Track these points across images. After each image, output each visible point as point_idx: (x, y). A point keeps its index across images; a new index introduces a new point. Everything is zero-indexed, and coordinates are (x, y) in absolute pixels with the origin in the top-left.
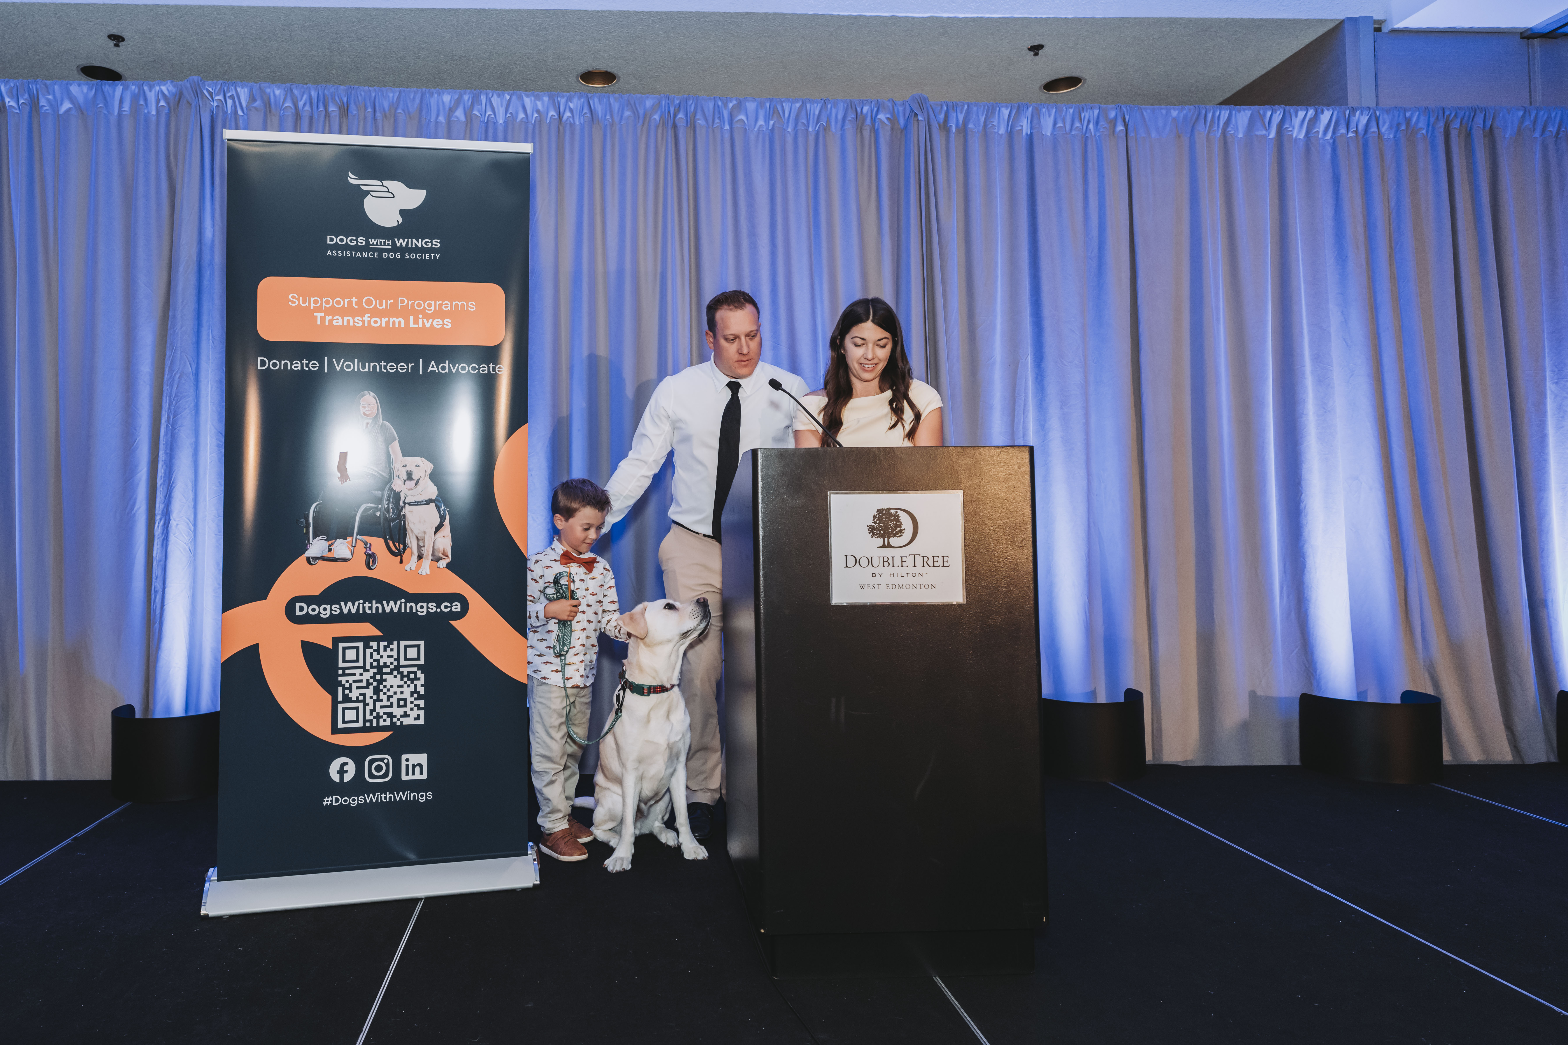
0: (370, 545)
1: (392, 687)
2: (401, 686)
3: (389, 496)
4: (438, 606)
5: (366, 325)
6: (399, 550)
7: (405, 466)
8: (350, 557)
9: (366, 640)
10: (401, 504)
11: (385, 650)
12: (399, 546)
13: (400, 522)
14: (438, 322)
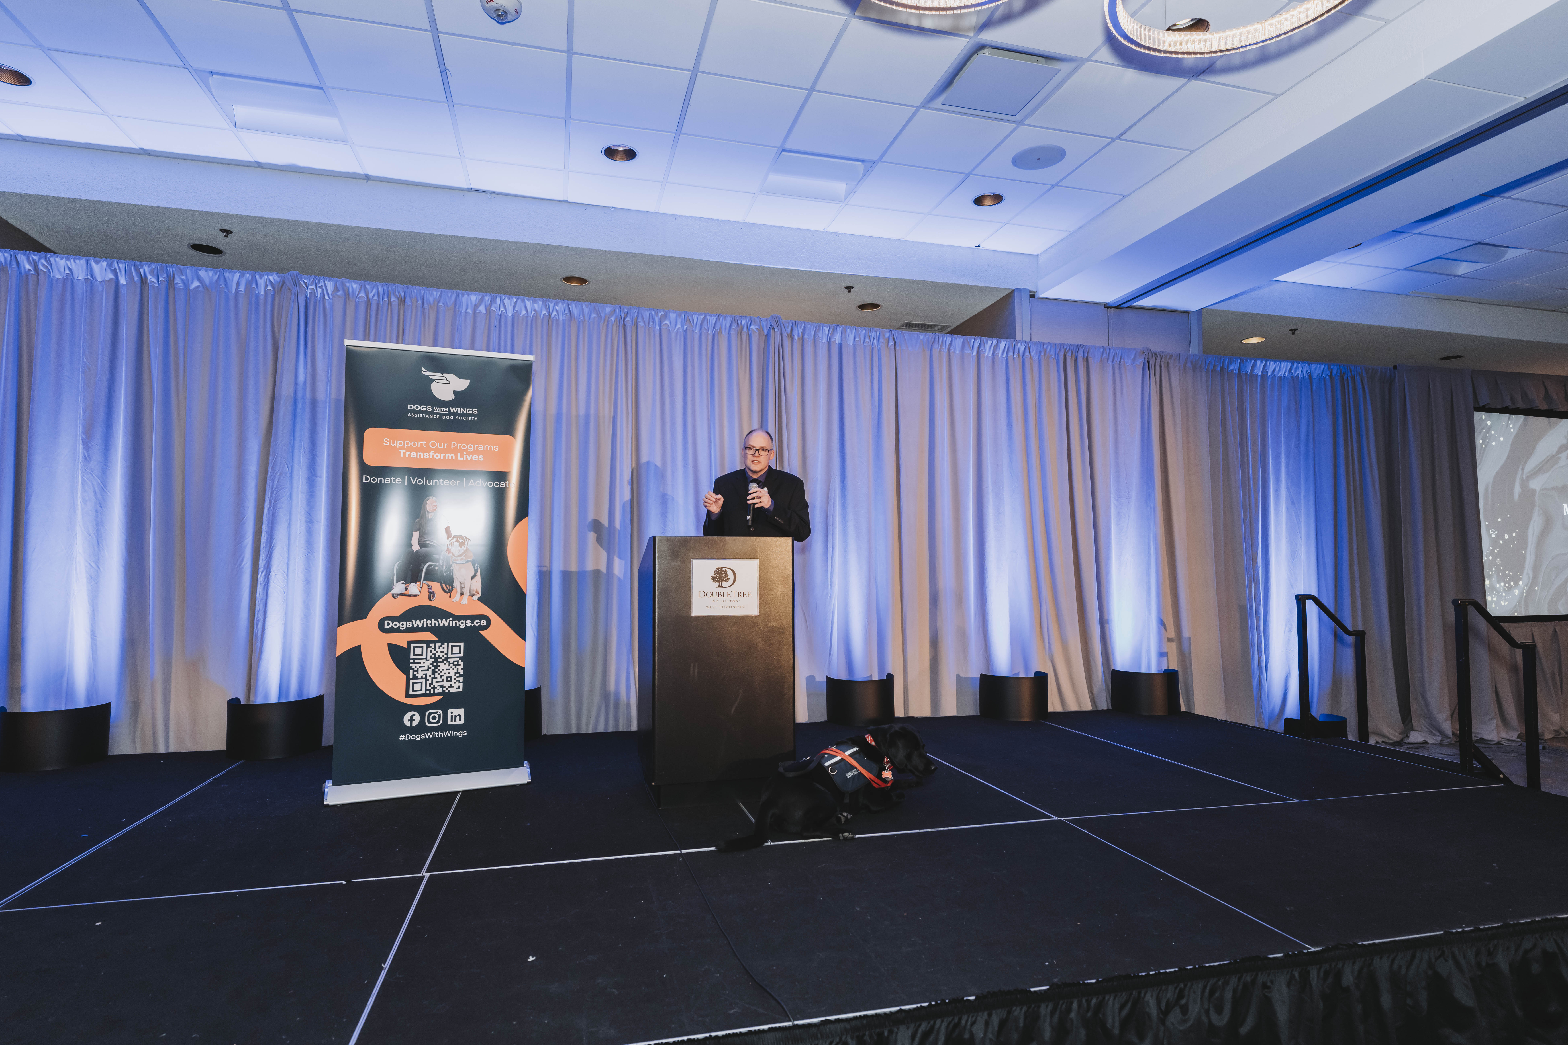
0: (432, 586)
1: (443, 670)
2: (449, 669)
4: (472, 623)
5: (431, 457)
6: (449, 590)
8: (419, 594)
9: (428, 642)
11: (439, 648)
14: (475, 457)
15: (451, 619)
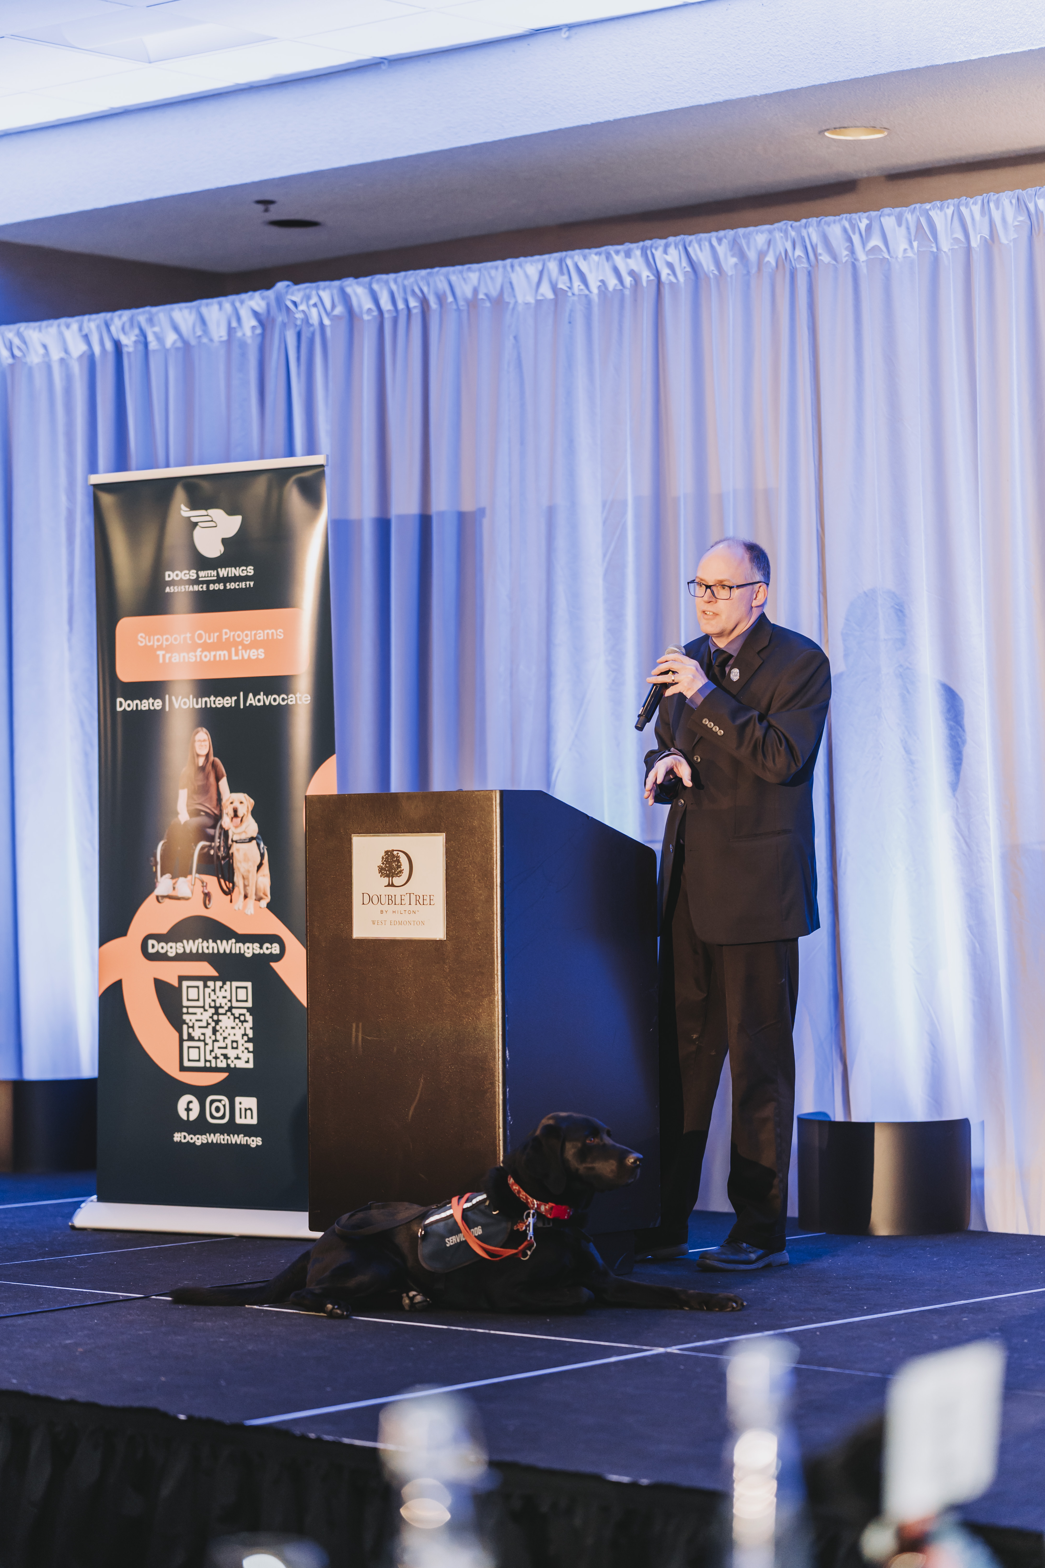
0: (207, 884)
1: (226, 1028)
2: (234, 1027)
4: (261, 948)
7: (232, 803)
8: (190, 895)
9: (205, 979)
11: (221, 990)
14: (254, 652)
15: (234, 940)
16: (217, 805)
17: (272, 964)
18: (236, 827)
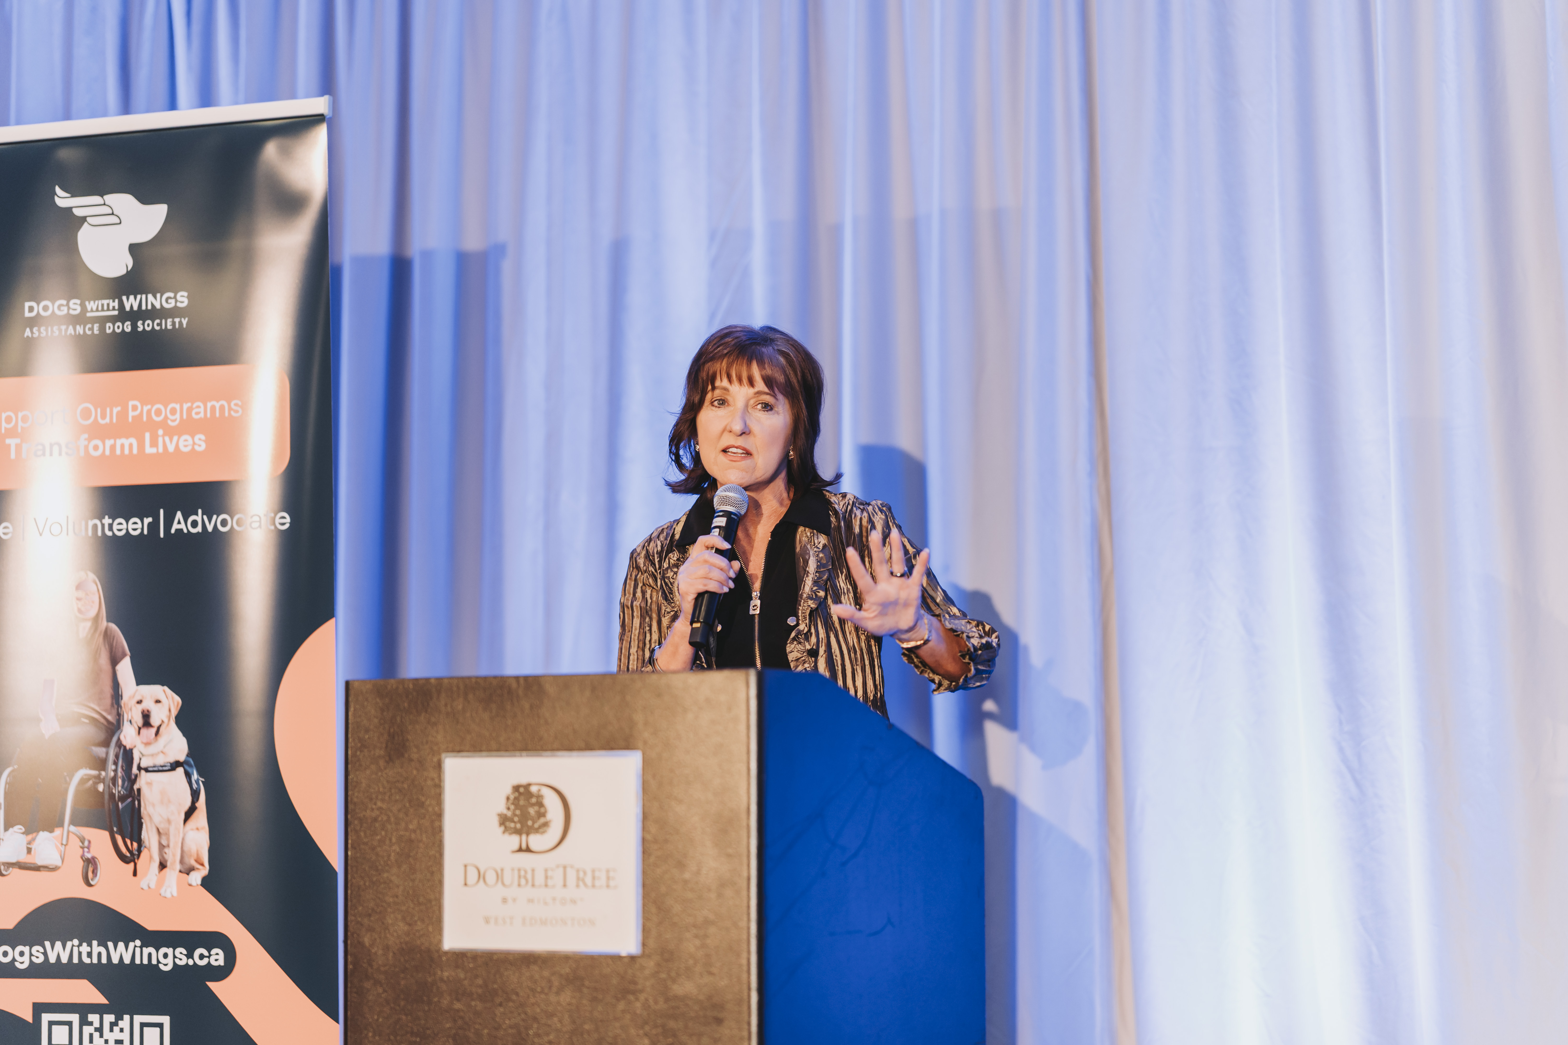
0: (89, 842)
3: (117, 756)
4: (190, 955)
6: (131, 851)
7: (140, 702)
8: (59, 863)
9: (84, 1010)
10: (135, 770)
11: (111, 1030)
12: (132, 844)
13: (133, 801)
14: (186, 440)
15: (138, 943)
16: (112, 705)
17: (212, 985)
18: (147, 744)
